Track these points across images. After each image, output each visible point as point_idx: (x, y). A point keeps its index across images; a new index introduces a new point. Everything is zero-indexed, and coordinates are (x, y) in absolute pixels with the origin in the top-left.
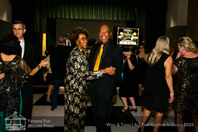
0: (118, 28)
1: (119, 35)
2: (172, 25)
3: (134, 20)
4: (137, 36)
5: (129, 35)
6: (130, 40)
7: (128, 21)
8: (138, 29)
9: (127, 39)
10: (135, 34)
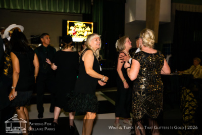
0: (68, 22)
1: (69, 30)
2: (131, 20)
3: (90, 13)
4: (91, 31)
5: (81, 30)
6: (83, 36)
7: (83, 14)
8: (92, 24)
9: (80, 35)
10: (88, 29)
